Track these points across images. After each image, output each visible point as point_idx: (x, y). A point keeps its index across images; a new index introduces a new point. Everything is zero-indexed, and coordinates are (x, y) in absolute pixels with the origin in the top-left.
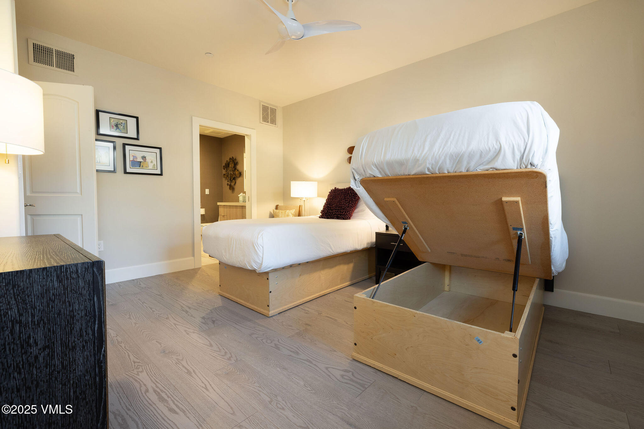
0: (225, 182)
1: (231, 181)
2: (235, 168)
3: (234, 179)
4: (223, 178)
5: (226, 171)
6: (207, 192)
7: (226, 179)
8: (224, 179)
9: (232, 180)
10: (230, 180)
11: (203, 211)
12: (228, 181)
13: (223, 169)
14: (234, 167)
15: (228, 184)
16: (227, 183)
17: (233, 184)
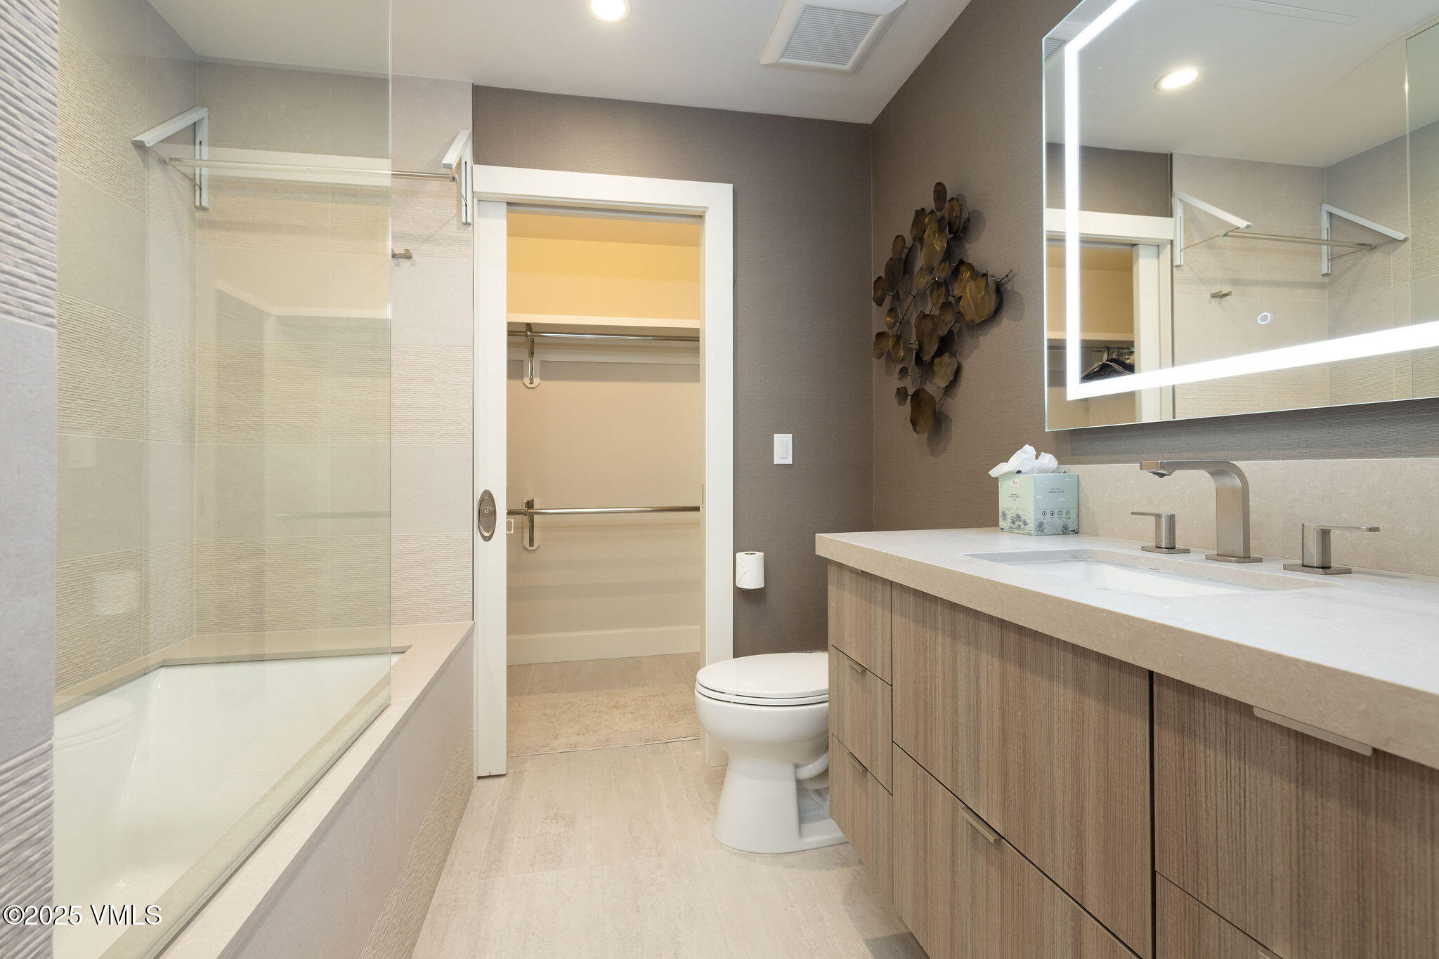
0: (887, 382)
1: (924, 366)
2: (956, 265)
3: (947, 344)
4: (874, 360)
5: (892, 311)
6: (783, 448)
7: (891, 358)
8: (877, 365)
9: (932, 362)
10: (919, 360)
11: (751, 571)
12: (903, 372)
13: (874, 304)
14: (948, 254)
15: (902, 393)
16: (900, 384)
17: (934, 387)
